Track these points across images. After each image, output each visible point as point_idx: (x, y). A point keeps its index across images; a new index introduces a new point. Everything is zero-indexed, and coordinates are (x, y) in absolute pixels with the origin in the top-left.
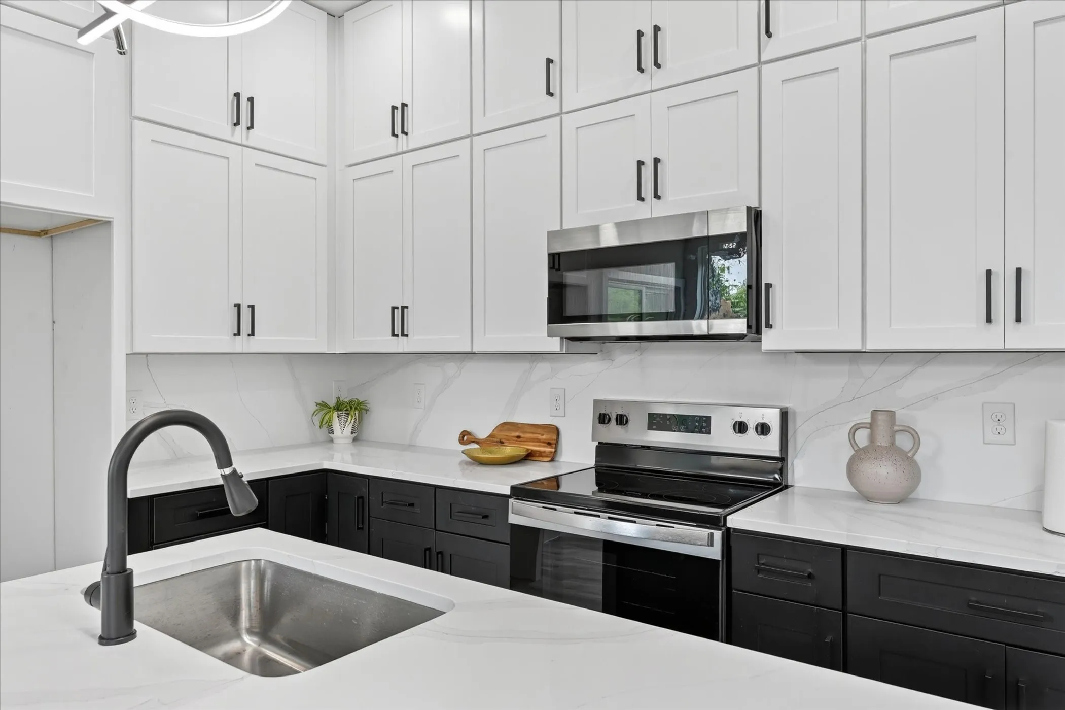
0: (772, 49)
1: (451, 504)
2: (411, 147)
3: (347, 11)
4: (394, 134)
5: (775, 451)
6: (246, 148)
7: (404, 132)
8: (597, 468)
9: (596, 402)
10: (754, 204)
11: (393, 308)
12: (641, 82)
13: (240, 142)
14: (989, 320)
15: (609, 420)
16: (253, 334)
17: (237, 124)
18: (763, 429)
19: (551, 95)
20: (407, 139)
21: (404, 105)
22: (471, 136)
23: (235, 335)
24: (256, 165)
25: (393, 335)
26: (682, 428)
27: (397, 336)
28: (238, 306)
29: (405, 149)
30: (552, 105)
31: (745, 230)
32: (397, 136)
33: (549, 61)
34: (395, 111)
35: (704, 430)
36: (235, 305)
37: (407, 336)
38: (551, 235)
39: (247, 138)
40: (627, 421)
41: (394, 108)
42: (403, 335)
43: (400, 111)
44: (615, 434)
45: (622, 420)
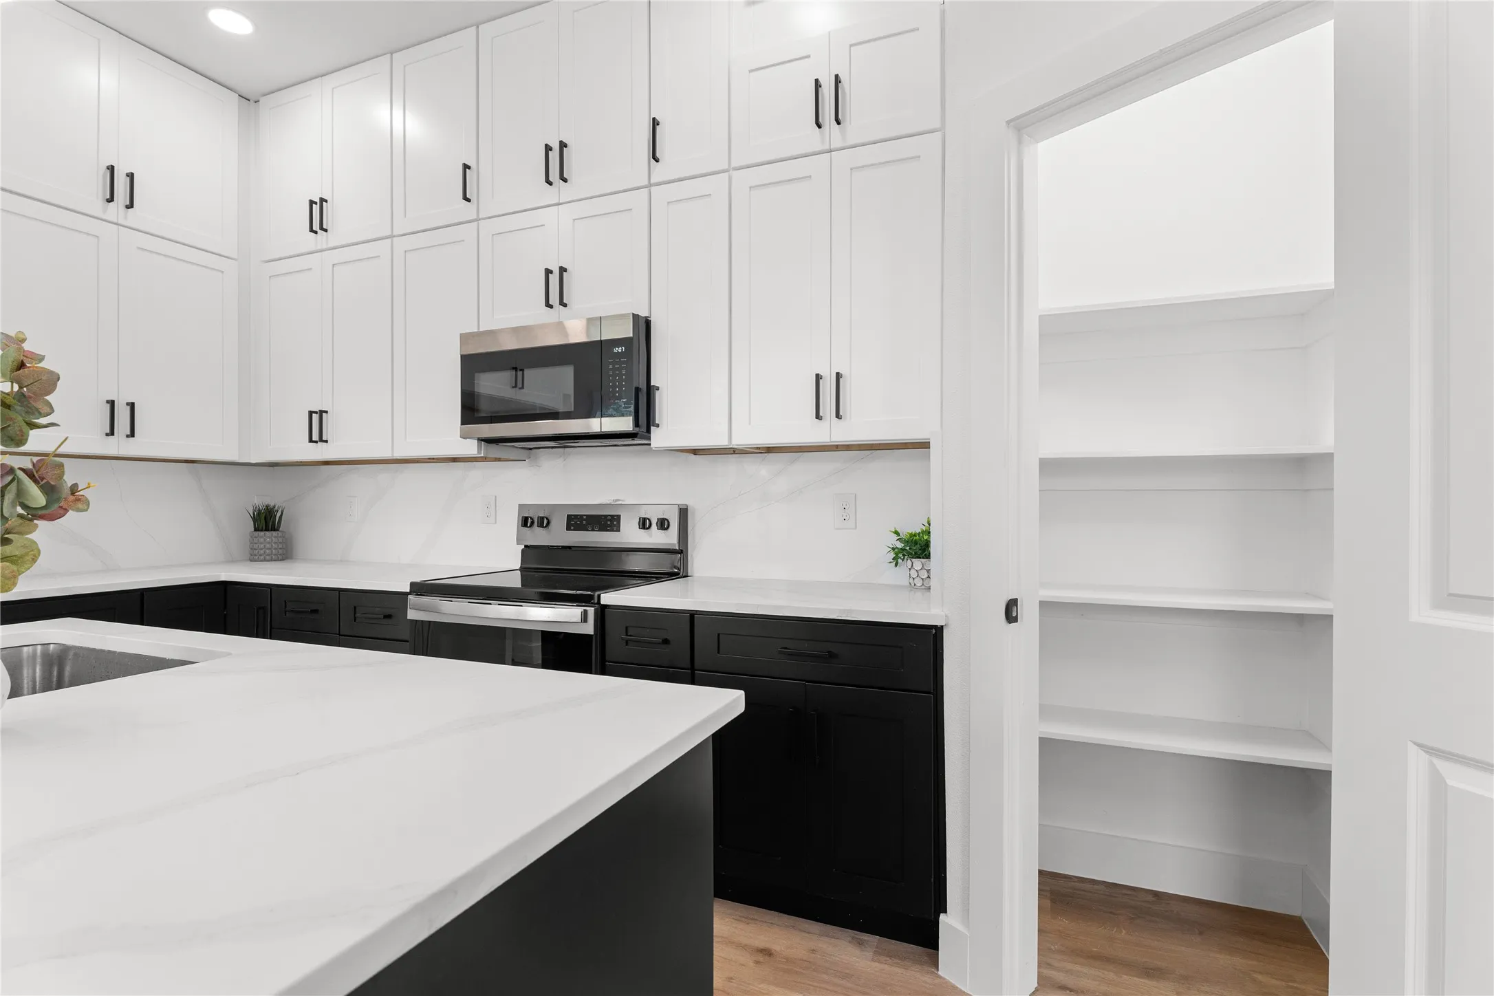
0: (660, 172)
1: (355, 607)
2: (331, 245)
3: (265, 95)
4: (312, 230)
5: (674, 544)
6: (122, 228)
7: (322, 228)
8: (521, 569)
9: (521, 506)
10: (644, 313)
11: (311, 413)
12: (550, 194)
13: (115, 221)
14: (818, 417)
15: (532, 523)
16: (132, 434)
17: (111, 200)
18: (663, 524)
19: (469, 200)
20: (327, 236)
21: (323, 200)
22: (392, 237)
23: (107, 435)
24: (139, 248)
25: (311, 441)
26: (597, 527)
27: (316, 442)
28: (112, 403)
29: (325, 247)
30: (468, 210)
31: (632, 336)
32: (316, 232)
33: (466, 167)
34: (314, 205)
35: (615, 528)
36: (108, 402)
37: (326, 441)
38: (465, 338)
39: (126, 218)
40: (548, 523)
41: (312, 203)
42: (321, 440)
43: (318, 207)
44: (539, 537)
45: (544, 522)
